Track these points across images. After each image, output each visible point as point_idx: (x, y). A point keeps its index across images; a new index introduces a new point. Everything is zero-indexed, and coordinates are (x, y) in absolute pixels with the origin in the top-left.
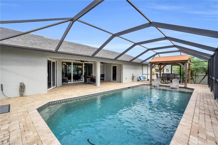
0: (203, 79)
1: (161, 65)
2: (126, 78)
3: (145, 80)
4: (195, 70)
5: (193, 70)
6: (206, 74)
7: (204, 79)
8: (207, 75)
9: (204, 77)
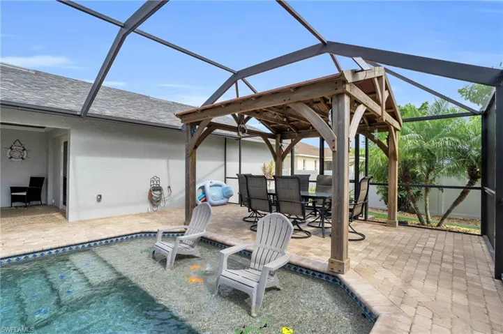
0: (456, 203)
1: (283, 137)
2: (99, 198)
3: (231, 200)
4: (420, 161)
5: (410, 157)
6: (473, 178)
7: (461, 204)
8: (478, 184)
9: (464, 194)
